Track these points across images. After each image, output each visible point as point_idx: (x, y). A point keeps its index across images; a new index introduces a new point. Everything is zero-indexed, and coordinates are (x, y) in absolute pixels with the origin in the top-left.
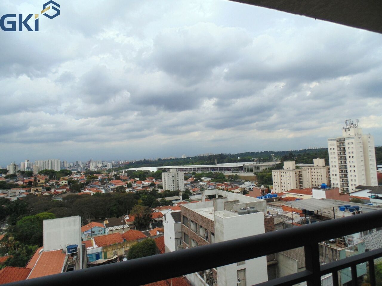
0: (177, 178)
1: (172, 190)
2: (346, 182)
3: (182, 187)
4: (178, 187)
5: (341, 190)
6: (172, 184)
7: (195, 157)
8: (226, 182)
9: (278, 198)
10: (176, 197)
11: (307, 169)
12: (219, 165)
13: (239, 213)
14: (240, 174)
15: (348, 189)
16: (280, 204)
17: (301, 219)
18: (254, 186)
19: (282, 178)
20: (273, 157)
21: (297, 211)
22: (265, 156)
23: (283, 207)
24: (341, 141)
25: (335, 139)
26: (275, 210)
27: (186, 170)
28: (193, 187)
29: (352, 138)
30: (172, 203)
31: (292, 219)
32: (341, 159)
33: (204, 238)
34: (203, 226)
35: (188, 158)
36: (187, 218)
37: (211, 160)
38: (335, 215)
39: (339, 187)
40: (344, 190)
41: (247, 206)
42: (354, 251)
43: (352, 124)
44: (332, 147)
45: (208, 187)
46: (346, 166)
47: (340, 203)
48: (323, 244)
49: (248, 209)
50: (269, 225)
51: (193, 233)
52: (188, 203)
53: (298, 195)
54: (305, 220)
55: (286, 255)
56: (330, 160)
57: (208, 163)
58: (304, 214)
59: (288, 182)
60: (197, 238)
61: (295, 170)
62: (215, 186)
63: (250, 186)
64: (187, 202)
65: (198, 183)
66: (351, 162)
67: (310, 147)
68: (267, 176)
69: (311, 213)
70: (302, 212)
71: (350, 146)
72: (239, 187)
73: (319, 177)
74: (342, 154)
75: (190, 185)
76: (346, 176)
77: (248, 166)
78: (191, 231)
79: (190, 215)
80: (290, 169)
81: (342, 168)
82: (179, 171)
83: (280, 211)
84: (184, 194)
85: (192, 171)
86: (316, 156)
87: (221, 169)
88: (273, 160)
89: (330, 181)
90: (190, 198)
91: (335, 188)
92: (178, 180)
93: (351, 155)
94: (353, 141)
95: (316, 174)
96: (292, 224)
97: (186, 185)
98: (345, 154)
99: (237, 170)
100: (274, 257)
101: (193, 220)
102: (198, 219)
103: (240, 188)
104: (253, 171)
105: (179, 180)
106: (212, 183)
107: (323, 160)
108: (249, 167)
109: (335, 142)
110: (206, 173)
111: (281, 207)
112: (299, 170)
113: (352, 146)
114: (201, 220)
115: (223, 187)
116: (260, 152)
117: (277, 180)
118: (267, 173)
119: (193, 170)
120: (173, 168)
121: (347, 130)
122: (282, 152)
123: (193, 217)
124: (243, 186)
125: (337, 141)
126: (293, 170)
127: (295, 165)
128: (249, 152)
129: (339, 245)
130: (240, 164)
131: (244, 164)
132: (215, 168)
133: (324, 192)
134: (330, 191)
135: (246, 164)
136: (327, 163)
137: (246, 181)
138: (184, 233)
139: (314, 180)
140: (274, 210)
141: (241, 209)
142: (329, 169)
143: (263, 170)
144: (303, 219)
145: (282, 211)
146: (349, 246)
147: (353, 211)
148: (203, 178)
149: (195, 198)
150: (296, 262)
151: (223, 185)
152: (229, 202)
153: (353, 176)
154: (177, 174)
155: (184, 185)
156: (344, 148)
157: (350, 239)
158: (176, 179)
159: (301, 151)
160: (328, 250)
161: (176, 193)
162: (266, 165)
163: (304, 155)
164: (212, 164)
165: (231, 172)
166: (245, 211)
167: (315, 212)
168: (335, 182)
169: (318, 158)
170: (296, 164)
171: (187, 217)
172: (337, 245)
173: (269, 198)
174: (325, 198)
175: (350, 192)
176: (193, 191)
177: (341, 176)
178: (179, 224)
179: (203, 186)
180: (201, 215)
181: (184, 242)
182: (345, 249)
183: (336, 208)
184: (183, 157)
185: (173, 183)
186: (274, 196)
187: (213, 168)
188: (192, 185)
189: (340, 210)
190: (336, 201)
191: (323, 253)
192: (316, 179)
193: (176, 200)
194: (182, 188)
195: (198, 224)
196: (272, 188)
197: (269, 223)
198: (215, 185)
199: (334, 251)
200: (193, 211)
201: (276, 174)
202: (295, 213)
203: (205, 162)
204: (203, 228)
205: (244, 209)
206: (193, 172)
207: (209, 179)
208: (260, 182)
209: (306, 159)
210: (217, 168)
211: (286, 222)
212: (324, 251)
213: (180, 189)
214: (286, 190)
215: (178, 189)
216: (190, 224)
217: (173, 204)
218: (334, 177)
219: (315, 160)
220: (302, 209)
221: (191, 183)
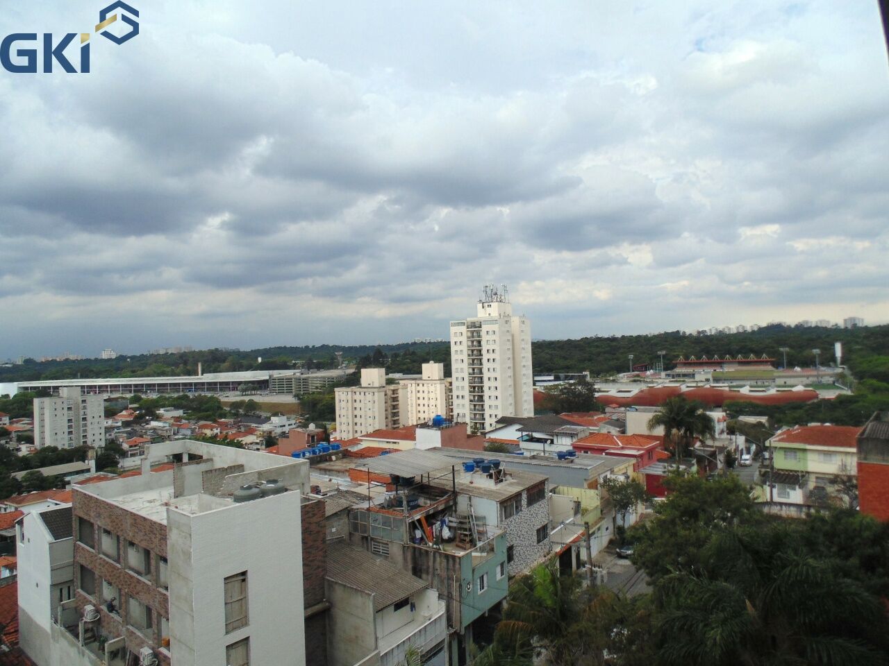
0: (82, 412)
1: (66, 447)
2: (480, 411)
3: (97, 437)
4: (85, 436)
5: (471, 427)
6: (66, 430)
7: (142, 355)
8: (223, 420)
9: (341, 452)
10: (77, 465)
11: (409, 385)
12: (209, 378)
13: (238, 499)
14: (260, 398)
15: (483, 424)
16: (344, 465)
17: (388, 498)
18: (294, 426)
19: (357, 405)
20: (340, 359)
21: (379, 479)
22: (321, 357)
23: (351, 471)
24: (476, 327)
25: (464, 323)
26: (333, 480)
27: (111, 392)
28: (130, 435)
29: (494, 321)
30: (62, 481)
31: (369, 498)
32: (473, 364)
33: (139, 573)
34: (136, 542)
35: (122, 358)
36: (92, 525)
37: (185, 363)
38: (456, 481)
39: (468, 420)
40: (475, 428)
41: (259, 479)
42: (488, 552)
43: (496, 294)
44: (458, 339)
45: (174, 434)
46: (481, 378)
47: (466, 455)
48: (429, 547)
49: (262, 487)
50: (315, 519)
51: (107, 563)
52: (112, 478)
53: (387, 442)
54: (395, 499)
55: (349, 585)
56: (454, 366)
57: (178, 371)
58: (394, 484)
59: (370, 413)
60: (119, 577)
61: (384, 387)
62: (193, 431)
63: (284, 426)
64: (110, 475)
65: (147, 422)
66: (491, 370)
67: (418, 339)
68: (324, 402)
69: (408, 482)
70: (390, 481)
71: (491, 337)
72: (256, 430)
73: (432, 402)
74: (476, 354)
75: (123, 430)
76: (481, 398)
77: (281, 379)
78: (101, 558)
79: (99, 515)
80: (375, 386)
81: (475, 383)
82: (92, 393)
83: (343, 482)
84: (102, 455)
85: (131, 392)
86: (428, 357)
87: (212, 386)
88: (339, 365)
89: (452, 410)
90: (119, 466)
91: (461, 423)
92: (84, 419)
93: (491, 356)
94: (495, 327)
95: (425, 395)
96: (368, 509)
97: (108, 429)
98: (481, 355)
99: (254, 389)
100: (324, 594)
101: (109, 528)
102: (122, 525)
103: (258, 433)
104: (293, 391)
105: (89, 418)
106: (187, 421)
107: (441, 365)
108: (285, 381)
109: (463, 329)
110: (170, 398)
111: (347, 474)
112: (392, 387)
113: (494, 337)
114: (132, 525)
115: (217, 431)
116: (311, 347)
117: (345, 410)
118: (324, 393)
119: (135, 391)
120: (69, 387)
121: (486, 305)
122: (361, 347)
123: (108, 521)
124: (266, 427)
125: (468, 328)
126: (380, 387)
127: (385, 377)
128: (285, 347)
129: (461, 544)
130: (262, 375)
131: (271, 374)
132: (196, 384)
133: (439, 433)
134: (449, 431)
135: (277, 374)
136: (448, 373)
137: (275, 415)
138: (82, 567)
139: (421, 408)
140: (330, 480)
141: (242, 488)
142: (451, 384)
143: (317, 388)
144: (392, 497)
145: (349, 482)
146: (479, 544)
147: (488, 472)
148: (161, 411)
149: (133, 464)
150: (372, 597)
151: (214, 427)
152: (216, 470)
153: (493, 398)
154: (84, 401)
155: (103, 431)
156: (479, 342)
157: (481, 529)
158: (78, 415)
159: (400, 347)
160: (438, 559)
161: (79, 454)
162: (324, 378)
163: (405, 354)
164: (189, 373)
165: (238, 393)
166: (255, 490)
167: (418, 479)
168: (461, 411)
169: (431, 362)
170: (387, 374)
171: (92, 521)
172: (457, 546)
173: (321, 454)
174: (439, 445)
175: (487, 431)
176: (131, 447)
177: (472, 398)
178: (67, 542)
179: (160, 432)
180: (131, 513)
181: (80, 590)
182: (471, 552)
183: (459, 467)
184: (105, 356)
185: (70, 427)
186: (333, 449)
187: (191, 384)
188: (129, 429)
189: (465, 470)
190: (459, 451)
191: (428, 567)
192: (426, 405)
193: (78, 473)
194: (97, 440)
195: (122, 538)
196: (335, 430)
197: (314, 515)
198: (193, 427)
199: (451, 560)
200: (108, 504)
201: (343, 397)
202: (376, 483)
203: (169, 369)
204: (138, 546)
205: (250, 488)
206: (132, 395)
207: (180, 413)
208: (307, 416)
209: (410, 363)
210: (203, 384)
211: (355, 507)
212: (431, 564)
213: (89, 443)
214: (364, 433)
215: (86, 442)
216: (100, 539)
217: (64, 484)
218: (460, 401)
219: (424, 366)
220: (391, 475)
221: (126, 424)
